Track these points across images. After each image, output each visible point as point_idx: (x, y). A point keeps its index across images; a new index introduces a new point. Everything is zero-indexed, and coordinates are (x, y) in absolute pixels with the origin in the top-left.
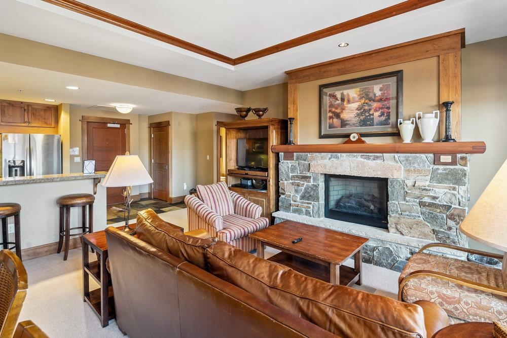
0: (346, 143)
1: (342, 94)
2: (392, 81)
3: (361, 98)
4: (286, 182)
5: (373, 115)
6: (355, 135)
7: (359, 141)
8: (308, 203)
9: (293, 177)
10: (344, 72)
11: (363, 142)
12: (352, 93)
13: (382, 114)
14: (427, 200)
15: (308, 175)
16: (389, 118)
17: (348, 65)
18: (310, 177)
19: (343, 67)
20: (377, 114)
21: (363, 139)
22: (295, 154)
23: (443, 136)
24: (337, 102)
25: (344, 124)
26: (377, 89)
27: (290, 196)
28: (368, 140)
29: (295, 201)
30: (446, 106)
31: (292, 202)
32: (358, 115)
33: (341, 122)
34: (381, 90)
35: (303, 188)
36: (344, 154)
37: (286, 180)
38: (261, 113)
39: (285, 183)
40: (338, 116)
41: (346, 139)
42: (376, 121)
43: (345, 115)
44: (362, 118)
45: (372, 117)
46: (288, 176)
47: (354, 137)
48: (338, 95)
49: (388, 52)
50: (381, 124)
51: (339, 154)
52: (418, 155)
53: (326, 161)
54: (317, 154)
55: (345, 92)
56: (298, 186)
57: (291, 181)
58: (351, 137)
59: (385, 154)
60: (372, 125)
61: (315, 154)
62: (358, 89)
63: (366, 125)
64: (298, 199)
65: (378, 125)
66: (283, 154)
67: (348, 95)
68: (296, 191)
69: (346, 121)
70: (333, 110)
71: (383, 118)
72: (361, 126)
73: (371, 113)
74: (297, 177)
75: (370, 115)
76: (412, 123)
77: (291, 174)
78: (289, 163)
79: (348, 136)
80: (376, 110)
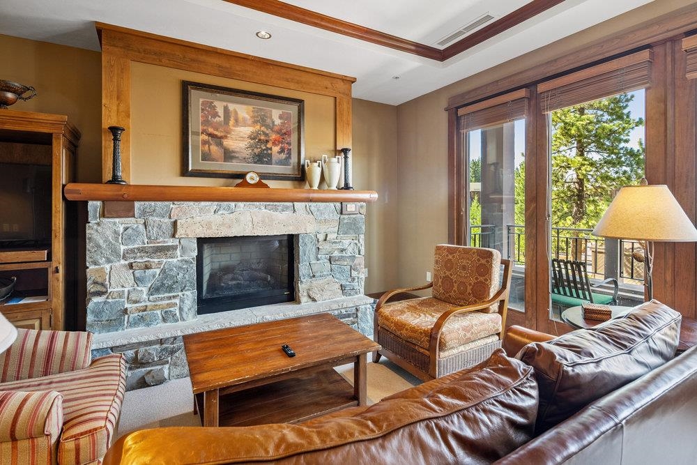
0: (238, 185)
1: (226, 110)
2: (293, 109)
3: (255, 122)
4: (107, 266)
5: (271, 149)
6: (255, 176)
7: (260, 185)
8: (170, 298)
9: (127, 252)
10: (229, 74)
11: (266, 186)
12: (243, 110)
13: (282, 151)
14: (336, 254)
15: (171, 244)
16: (289, 157)
17: (237, 66)
18: (174, 248)
19: (228, 65)
20: (276, 149)
21: (264, 181)
22: (137, 204)
24: (217, 119)
25: (228, 155)
26: (276, 114)
27: (120, 295)
28: (272, 184)
29: (136, 302)
30: (345, 152)
31: (127, 306)
32: (251, 147)
33: (225, 153)
34: (281, 117)
35: (158, 271)
36: (241, 204)
37: (109, 261)
39: (99, 267)
40: (218, 140)
41: (239, 181)
42: (274, 159)
43: (229, 143)
44: (257, 151)
45: (269, 152)
46: (115, 252)
47: (252, 178)
48: (219, 106)
50: (281, 163)
51: (233, 204)
52: (327, 204)
53: (210, 216)
54: (192, 203)
55: (232, 107)
56: (147, 267)
57: (123, 262)
58: (248, 177)
59: (295, 203)
60: (269, 163)
61: (186, 204)
62: (251, 108)
63: (262, 163)
64: (145, 296)
65: (277, 164)
66: (99, 203)
67: (236, 113)
68: (138, 280)
69: (233, 152)
70: (211, 130)
71: (283, 156)
72: (255, 163)
73: (269, 145)
74: (142, 250)
75: (267, 149)
76: (319, 166)
77: (123, 248)
78: (120, 224)
79: (242, 176)
80: (274, 144)
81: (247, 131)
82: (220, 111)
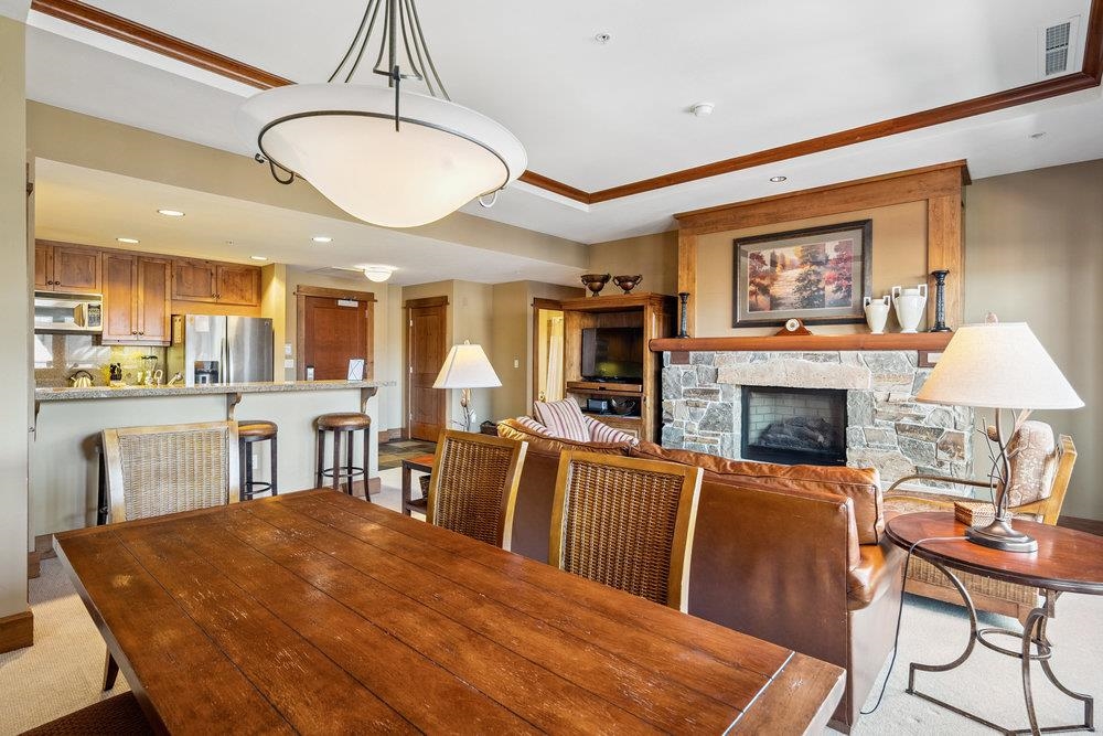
0: (778, 334)
1: (773, 255)
2: (854, 237)
3: (803, 264)
4: (674, 401)
5: (823, 289)
6: (795, 321)
7: (801, 331)
8: (713, 435)
9: (686, 391)
10: (777, 219)
11: (808, 333)
12: (790, 252)
13: (839, 289)
14: (907, 421)
15: (714, 388)
16: (849, 295)
17: (784, 208)
18: (717, 392)
19: (775, 210)
20: (830, 289)
21: (807, 328)
22: (691, 354)
23: (933, 323)
24: (765, 268)
25: (775, 303)
26: (830, 247)
27: (681, 424)
28: (816, 331)
29: (691, 433)
30: (937, 277)
31: (685, 434)
32: (799, 290)
33: (771, 302)
34: (836, 250)
35: (705, 410)
36: (776, 353)
37: (675, 397)
38: (630, 284)
39: (672, 403)
40: (765, 290)
41: (779, 329)
42: (828, 300)
43: (778, 290)
44: (805, 294)
45: (821, 292)
46: (678, 391)
47: (793, 325)
48: (766, 255)
49: (847, 190)
50: (837, 303)
51: (768, 353)
52: (894, 352)
53: (746, 365)
54: (730, 353)
55: (778, 252)
56: (697, 406)
57: (683, 399)
58: (788, 326)
59: (842, 352)
60: (822, 305)
61: (725, 354)
62: (800, 248)
63: (812, 306)
64: (696, 429)
65: (831, 305)
66: (669, 353)
67: (783, 257)
68: (693, 415)
69: (779, 299)
70: (758, 280)
71: (840, 295)
72: (804, 307)
73: (820, 286)
74: (695, 391)
75: (819, 289)
76: (886, 303)
77: (683, 388)
78: (681, 369)
79: (782, 323)
80: (828, 283)
81: (795, 273)
82: (767, 259)
